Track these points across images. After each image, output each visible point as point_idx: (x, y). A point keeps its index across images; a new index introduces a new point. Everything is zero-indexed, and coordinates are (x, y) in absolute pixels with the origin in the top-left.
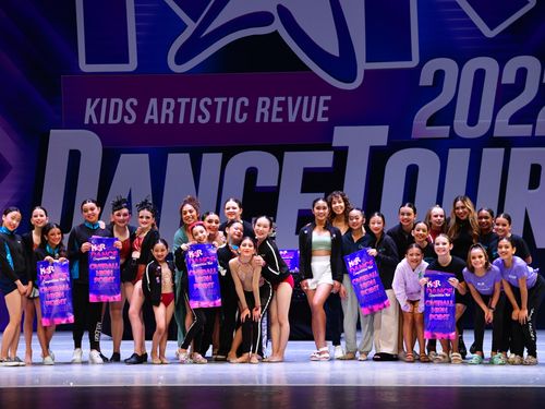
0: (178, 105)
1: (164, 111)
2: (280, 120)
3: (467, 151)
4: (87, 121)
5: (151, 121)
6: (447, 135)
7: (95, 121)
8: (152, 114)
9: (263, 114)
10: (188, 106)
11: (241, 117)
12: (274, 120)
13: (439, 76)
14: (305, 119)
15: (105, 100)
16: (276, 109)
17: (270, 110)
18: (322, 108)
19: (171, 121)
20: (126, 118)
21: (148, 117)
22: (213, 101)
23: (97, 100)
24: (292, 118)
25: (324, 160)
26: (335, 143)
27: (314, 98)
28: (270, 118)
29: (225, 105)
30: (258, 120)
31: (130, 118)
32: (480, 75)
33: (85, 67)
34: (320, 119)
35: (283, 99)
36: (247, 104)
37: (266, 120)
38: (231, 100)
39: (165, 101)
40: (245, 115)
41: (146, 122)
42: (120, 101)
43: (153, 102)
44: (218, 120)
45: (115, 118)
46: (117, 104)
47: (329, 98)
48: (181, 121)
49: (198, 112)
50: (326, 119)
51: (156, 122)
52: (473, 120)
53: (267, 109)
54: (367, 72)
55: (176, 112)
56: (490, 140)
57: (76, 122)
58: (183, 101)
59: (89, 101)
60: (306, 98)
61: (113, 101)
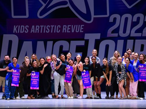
0: (40, 28)
1: (36, 29)
2: (70, 32)
3: (123, 41)
4: (14, 32)
5: (33, 32)
6: (117, 36)
7: (16, 32)
8: (33, 30)
9: (64, 30)
10: (43, 28)
11: (58, 31)
12: (68, 32)
13: (115, 19)
14: (76, 31)
15: (19, 26)
16: (68, 29)
17: (67, 29)
18: (81, 28)
19: (38, 32)
20: (25, 31)
21: (32, 31)
22: (50, 26)
23: (17, 26)
24: (73, 31)
25: (82, 43)
26: (85, 38)
27: (79, 26)
28: (67, 31)
29: (54, 28)
30: (63, 32)
31: (26, 31)
32: (126, 19)
33: (13, 17)
34: (81, 31)
35: (70, 26)
36: (60, 27)
37: (65, 32)
38: (56, 26)
39: (37, 26)
40: (59, 30)
41: (31, 32)
42: (24, 26)
43: (33, 27)
44: (52, 32)
45: (22, 31)
46: (23, 27)
47: (83, 25)
48: (41, 32)
49: (46, 29)
50: (83, 32)
51: (34, 32)
52: (124, 32)
53: (66, 29)
54: (94, 18)
55: (40, 29)
56: (129, 37)
57: (11, 32)
58: (42, 26)
59: (15, 26)
60: (77, 26)
61: (22, 26)
